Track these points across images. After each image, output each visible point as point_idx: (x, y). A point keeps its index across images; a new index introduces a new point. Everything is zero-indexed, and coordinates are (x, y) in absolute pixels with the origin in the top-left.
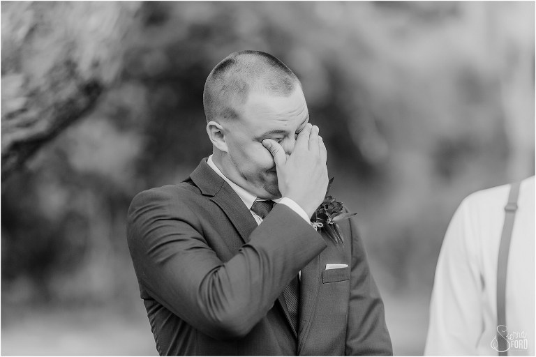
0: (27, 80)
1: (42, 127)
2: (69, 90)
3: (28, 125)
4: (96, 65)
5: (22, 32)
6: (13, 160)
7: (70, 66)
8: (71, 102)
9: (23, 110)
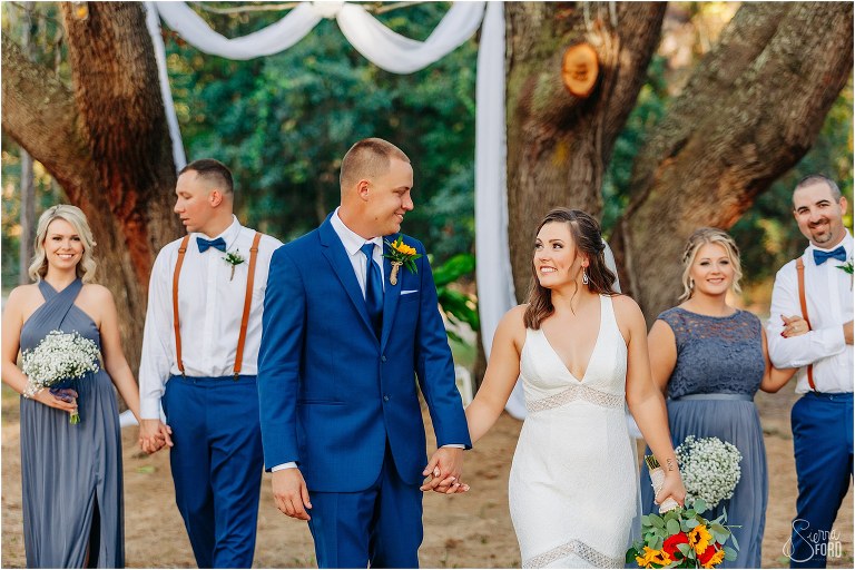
0: (758, 146)
1: (768, 172)
2: (781, 152)
3: (760, 171)
4: (796, 137)
5: (754, 121)
6: (752, 192)
7: (782, 139)
8: (783, 157)
9: (756, 163)
